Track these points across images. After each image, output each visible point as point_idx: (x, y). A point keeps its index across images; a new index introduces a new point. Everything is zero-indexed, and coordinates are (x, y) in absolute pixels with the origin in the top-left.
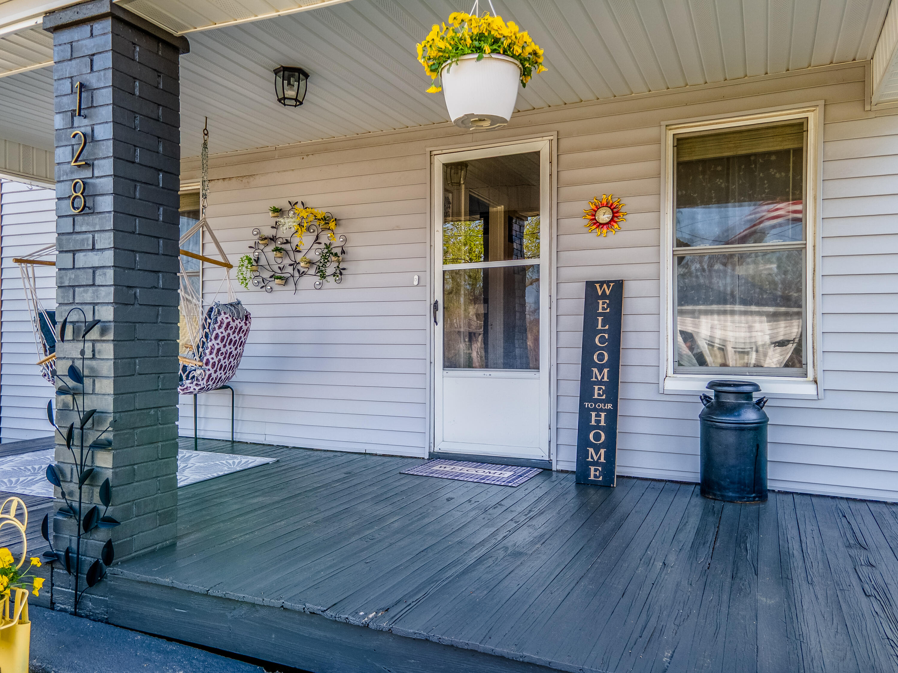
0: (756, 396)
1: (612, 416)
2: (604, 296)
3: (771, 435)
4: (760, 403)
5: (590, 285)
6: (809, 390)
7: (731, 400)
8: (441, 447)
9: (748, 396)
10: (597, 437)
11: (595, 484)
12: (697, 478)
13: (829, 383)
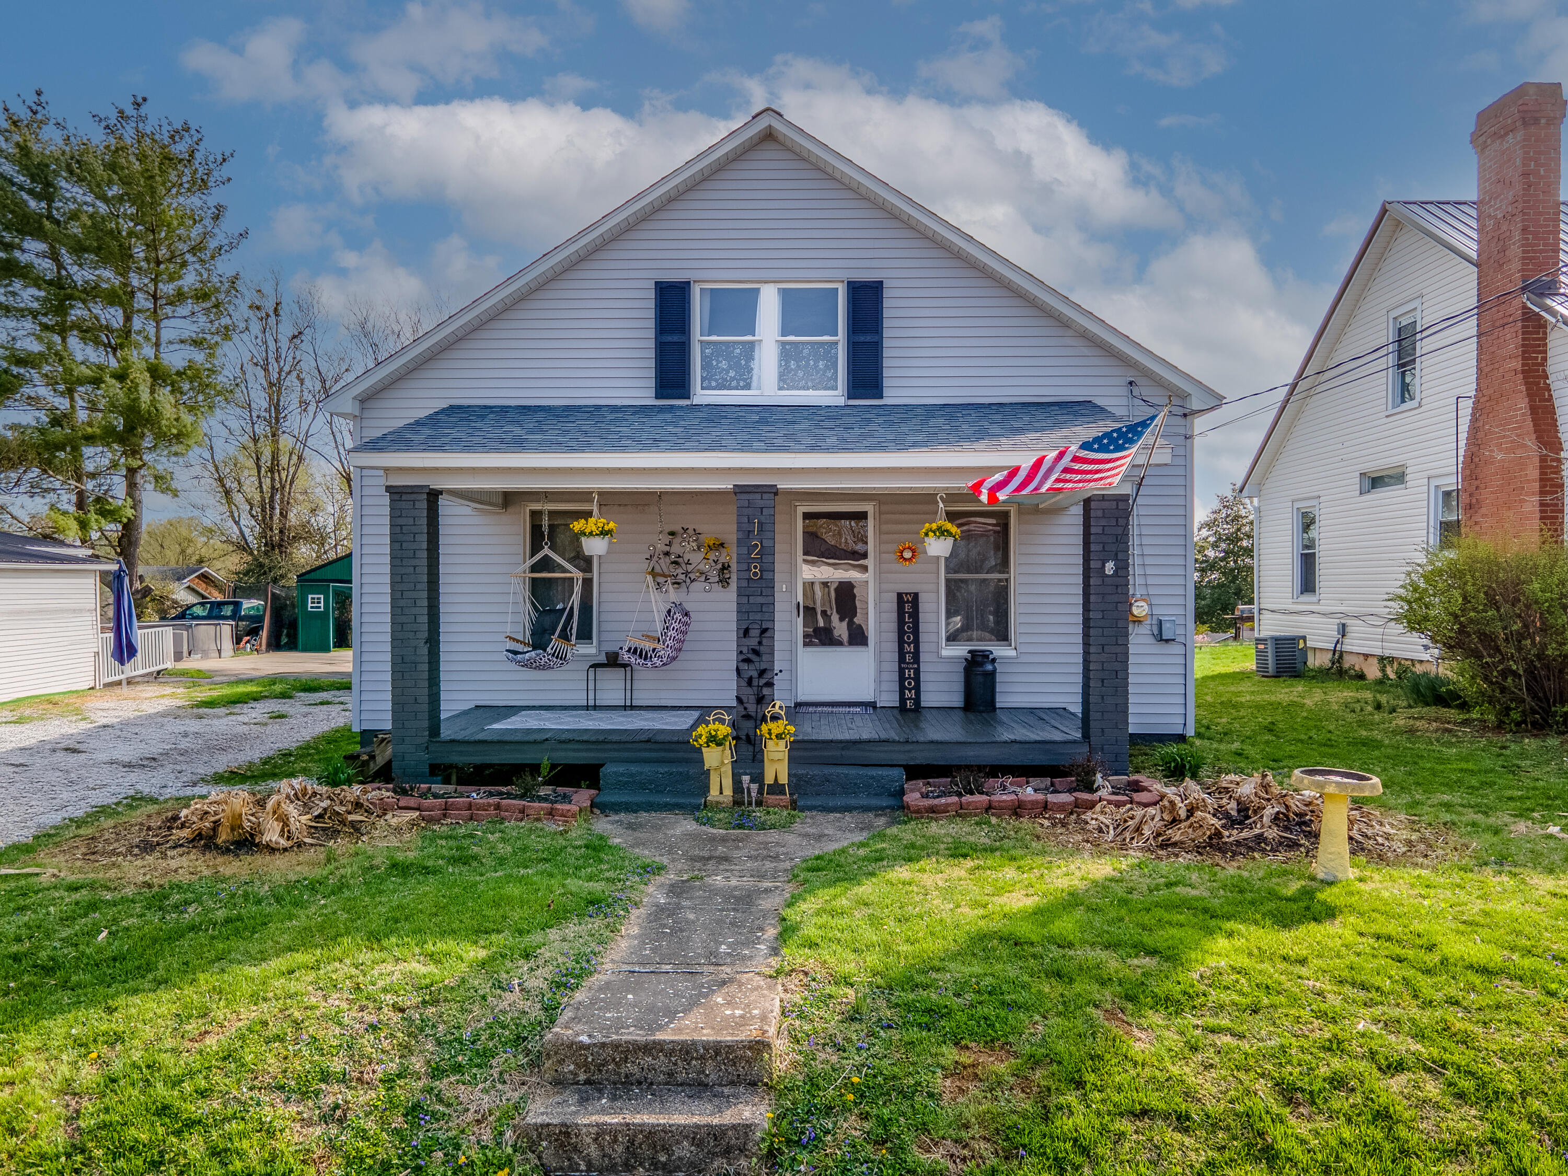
0: (991, 657)
1: (917, 672)
2: (908, 602)
3: (999, 678)
4: (994, 660)
5: (900, 595)
6: (1013, 653)
7: (980, 659)
8: (801, 698)
9: (987, 657)
10: (910, 683)
11: (910, 710)
12: (961, 705)
13: (1022, 649)
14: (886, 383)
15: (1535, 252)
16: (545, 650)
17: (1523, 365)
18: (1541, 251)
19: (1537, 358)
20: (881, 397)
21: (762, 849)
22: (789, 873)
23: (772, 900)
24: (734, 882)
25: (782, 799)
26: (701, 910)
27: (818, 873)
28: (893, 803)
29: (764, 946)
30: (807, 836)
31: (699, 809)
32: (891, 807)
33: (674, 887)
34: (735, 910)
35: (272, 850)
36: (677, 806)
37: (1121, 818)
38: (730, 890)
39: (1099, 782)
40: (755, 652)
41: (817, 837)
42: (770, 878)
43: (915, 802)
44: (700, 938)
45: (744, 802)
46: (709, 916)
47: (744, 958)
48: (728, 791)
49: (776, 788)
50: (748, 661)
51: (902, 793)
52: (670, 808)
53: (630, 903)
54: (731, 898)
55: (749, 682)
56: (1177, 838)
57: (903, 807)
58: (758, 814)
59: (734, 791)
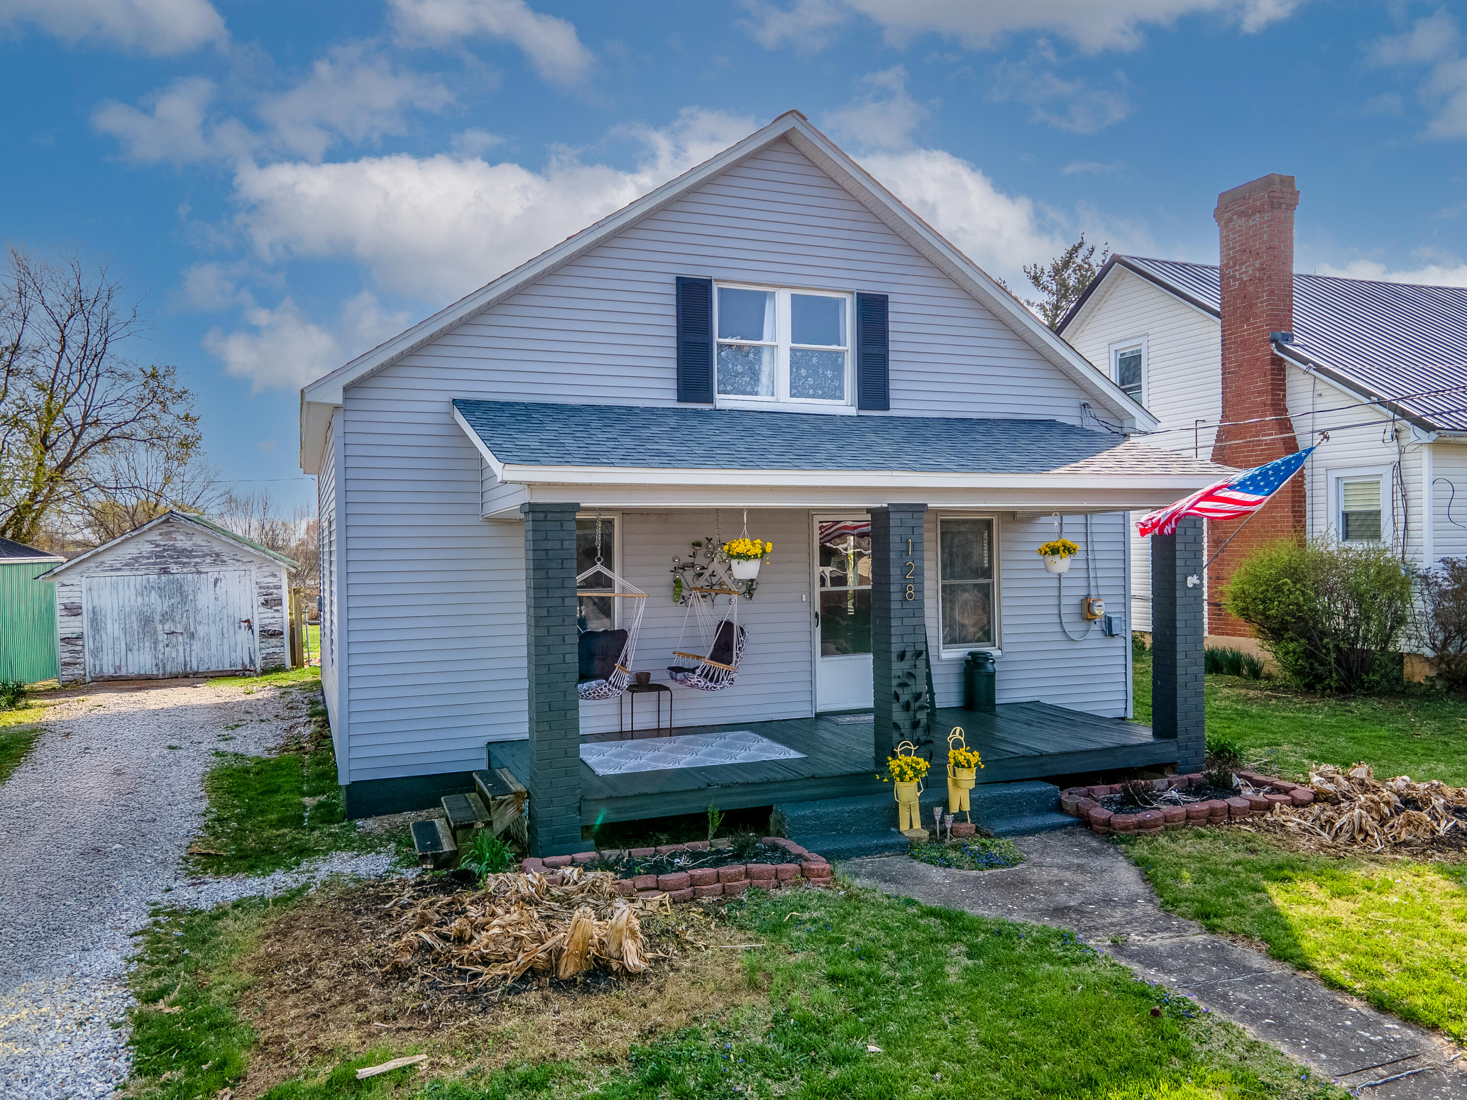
0: (991, 658)
4: (993, 661)
6: (1000, 653)
13: (1006, 649)
14: (892, 395)
15: (1278, 310)
16: (607, 679)
17: (1273, 400)
18: (1282, 310)
19: (1279, 395)
20: (887, 408)
21: (1072, 890)
22: (1184, 922)
23: (1257, 961)
24: (1161, 941)
25: (969, 826)
26: (1234, 987)
27: (1228, 920)
28: (1068, 819)
29: (1390, 1024)
30: (1068, 868)
31: (908, 848)
32: (1070, 824)
33: (1131, 956)
34: (1258, 980)
35: (630, 976)
36: (887, 847)
37: (1318, 818)
38: (1189, 954)
39: (1236, 781)
40: (911, 675)
41: (1081, 868)
42: (1181, 931)
43: (1120, 819)
44: (1321, 1027)
45: (938, 836)
46: (1259, 994)
47: (1412, 1043)
48: (917, 825)
49: (960, 817)
50: (903, 685)
51: (1059, 808)
52: (881, 850)
53: (1159, 987)
54: (1213, 964)
55: (907, 707)
56: (1404, 836)
57: (1085, 823)
58: (976, 847)
59: (924, 824)
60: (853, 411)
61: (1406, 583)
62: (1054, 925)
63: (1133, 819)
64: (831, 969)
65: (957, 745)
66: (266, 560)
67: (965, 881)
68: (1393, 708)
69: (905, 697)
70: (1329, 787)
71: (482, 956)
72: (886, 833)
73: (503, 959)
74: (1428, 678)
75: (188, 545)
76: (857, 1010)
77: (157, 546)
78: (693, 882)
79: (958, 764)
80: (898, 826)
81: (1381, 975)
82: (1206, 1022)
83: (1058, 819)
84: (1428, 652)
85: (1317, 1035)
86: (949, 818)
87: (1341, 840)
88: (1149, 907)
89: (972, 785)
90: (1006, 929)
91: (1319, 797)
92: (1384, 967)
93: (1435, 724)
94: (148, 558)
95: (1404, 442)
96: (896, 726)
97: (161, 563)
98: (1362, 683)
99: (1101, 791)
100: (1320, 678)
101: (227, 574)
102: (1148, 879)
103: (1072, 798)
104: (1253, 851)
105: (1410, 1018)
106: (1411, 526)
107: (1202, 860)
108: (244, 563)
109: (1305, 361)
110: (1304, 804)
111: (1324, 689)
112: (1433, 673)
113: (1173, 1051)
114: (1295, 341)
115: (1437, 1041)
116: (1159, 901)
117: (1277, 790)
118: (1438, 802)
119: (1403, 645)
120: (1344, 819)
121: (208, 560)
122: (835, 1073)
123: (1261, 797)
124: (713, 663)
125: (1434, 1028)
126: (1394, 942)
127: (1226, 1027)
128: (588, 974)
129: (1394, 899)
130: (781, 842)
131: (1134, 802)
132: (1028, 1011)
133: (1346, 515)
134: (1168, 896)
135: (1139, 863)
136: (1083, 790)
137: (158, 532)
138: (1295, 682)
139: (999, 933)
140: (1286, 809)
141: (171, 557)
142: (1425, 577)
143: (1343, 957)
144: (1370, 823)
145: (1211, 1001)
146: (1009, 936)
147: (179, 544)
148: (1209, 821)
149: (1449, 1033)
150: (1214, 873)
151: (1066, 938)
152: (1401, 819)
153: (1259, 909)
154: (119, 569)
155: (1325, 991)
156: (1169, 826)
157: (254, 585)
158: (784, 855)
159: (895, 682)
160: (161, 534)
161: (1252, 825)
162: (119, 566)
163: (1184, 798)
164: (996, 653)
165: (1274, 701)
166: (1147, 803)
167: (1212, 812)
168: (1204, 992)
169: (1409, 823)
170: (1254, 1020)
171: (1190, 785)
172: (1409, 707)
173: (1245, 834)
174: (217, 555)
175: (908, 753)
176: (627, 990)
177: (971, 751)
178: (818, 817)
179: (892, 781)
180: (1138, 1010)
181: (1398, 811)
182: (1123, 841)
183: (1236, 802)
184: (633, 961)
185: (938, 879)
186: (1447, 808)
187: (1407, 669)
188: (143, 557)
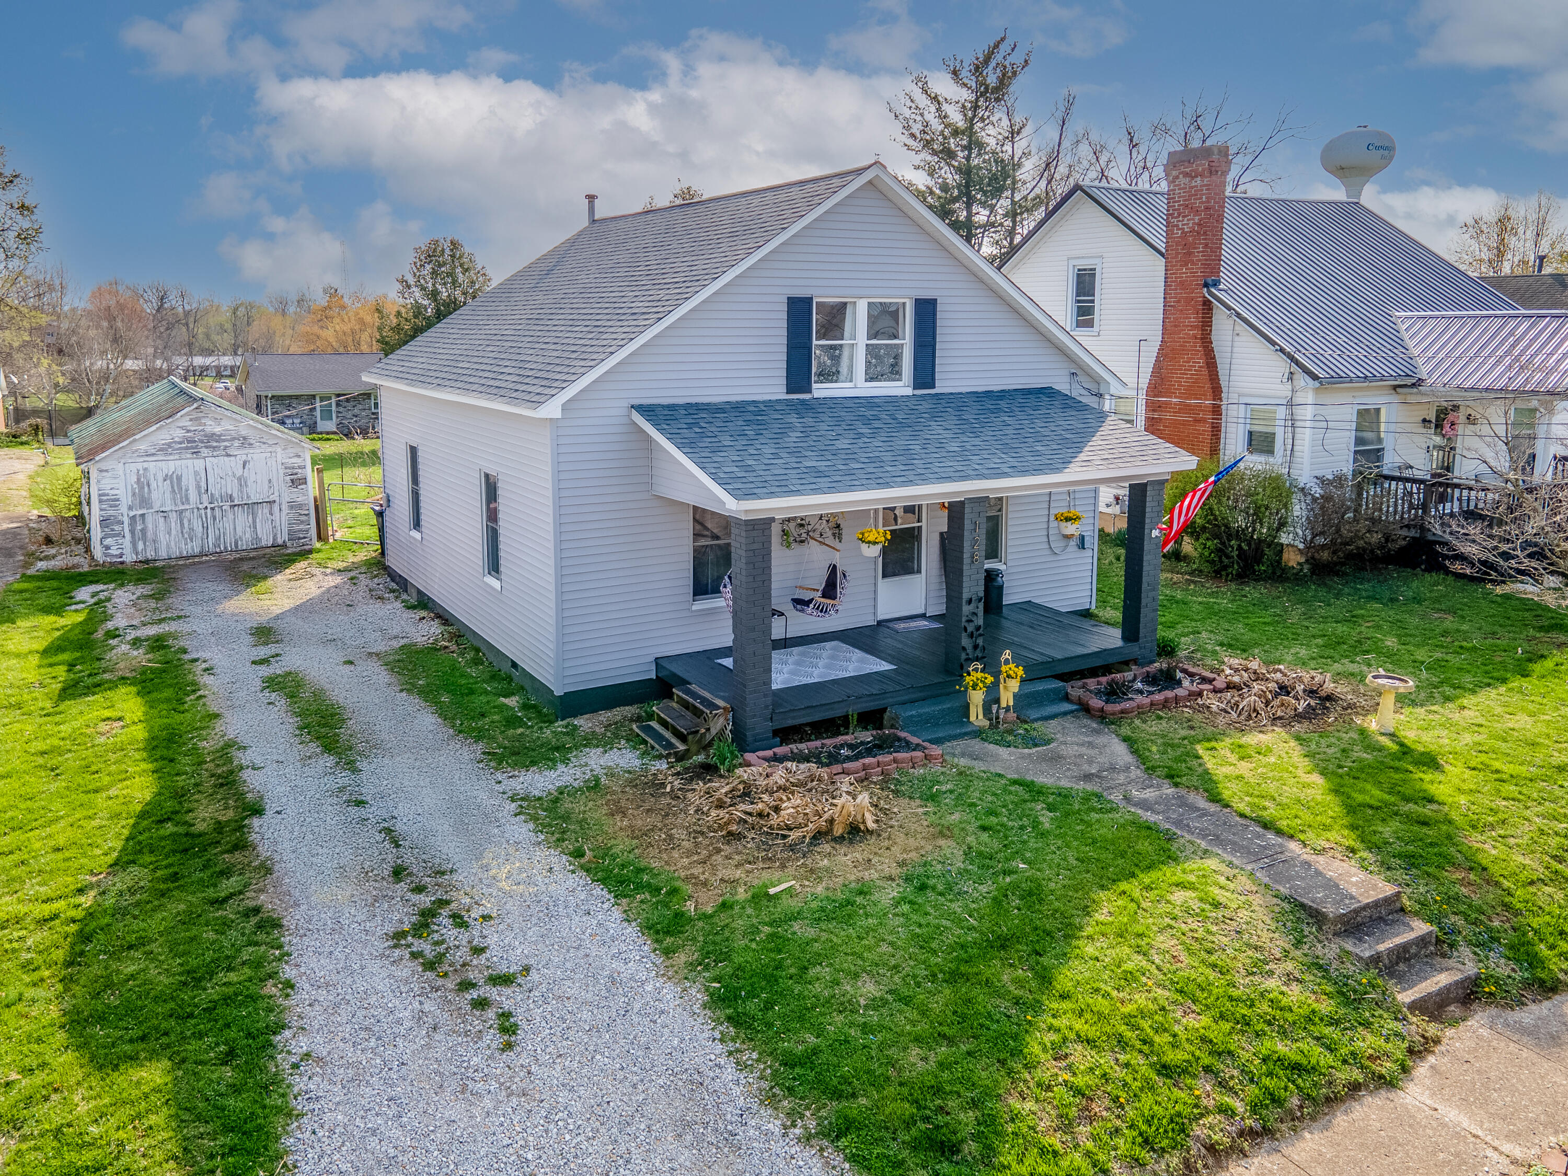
13: (1009, 564)
14: (937, 376)
15: (1210, 260)
17: (1202, 334)
18: (1213, 260)
19: (1207, 330)
20: (934, 387)
21: (1090, 762)
22: (1160, 781)
23: (1202, 803)
24: (1149, 794)
25: (1012, 716)
26: (1192, 819)
27: (1184, 778)
28: (1075, 707)
29: (1270, 836)
30: (1083, 745)
31: (978, 733)
32: (1076, 710)
33: (1135, 805)
34: (1204, 815)
35: (871, 832)
36: (966, 734)
37: (1229, 702)
38: (1165, 801)
39: (1179, 675)
40: (975, 614)
41: (1091, 745)
42: (1159, 787)
43: (1110, 708)
44: (1236, 839)
45: (995, 723)
46: (1205, 823)
47: (1281, 845)
48: (981, 716)
49: (1007, 709)
50: (970, 621)
51: (1067, 698)
52: (962, 736)
53: (1155, 823)
54: (1180, 807)
55: (971, 635)
56: (1279, 714)
57: (1086, 709)
58: (1021, 731)
59: (984, 715)
60: (909, 391)
61: (1289, 493)
62: (1089, 787)
63: (1118, 707)
64: (979, 823)
65: (1007, 662)
66: (291, 441)
67: (1023, 757)
68: (1275, 593)
69: (970, 628)
70: (1236, 679)
71: (786, 825)
72: (962, 724)
73: (799, 827)
74: (1299, 564)
75: (218, 430)
76: (1005, 846)
77: (188, 431)
78: (865, 768)
79: (1009, 676)
80: (968, 718)
81: (1265, 808)
82: (1182, 841)
83: (1067, 707)
84: (1301, 546)
85: (1234, 843)
86: (1002, 712)
87: (1242, 717)
88: (1139, 772)
89: (1016, 690)
90: (1064, 792)
91: (1230, 686)
92: (1267, 804)
93: (1301, 609)
94: (180, 443)
95: (1295, 382)
96: (964, 649)
97: (192, 448)
98: (1254, 571)
99: (1092, 683)
100: (1225, 568)
101: (255, 456)
102: (1135, 752)
103: (1075, 690)
104: (1192, 728)
105: (1279, 832)
106: (1296, 448)
107: (1163, 736)
108: (270, 446)
109: (1229, 308)
110: (1221, 691)
111: (1227, 575)
112: (1303, 560)
113: (1169, 857)
114: (1222, 286)
115: (1293, 846)
116: (1142, 767)
117: (1204, 680)
118: (1300, 688)
119: (1284, 539)
120: (1245, 703)
121: (236, 443)
122: (1008, 880)
123: (1194, 688)
124: (823, 600)
125: (1292, 837)
126: (1272, 788)
127: (1192, 843)
128: (849, 833)
129: (1272, 759)
130: (903, 734)
131: (1117, 694)
132: (1094, 842)
133: (1250, 433)
134: (1149, 764)
135: (1125, 739)
136: (1080, 683)
137: (188, 418)
138: (1206, 568)
139: (1060, 794)
140: (1211, 695)
141: (202, 442)
142: (1303, 489)
143: (1247, 799)
144: (1260, 705)
145: (1181, 829)
146: (1066, 796)
147: (208, 429)
148: (1164, 707)
149: (1299, 840)
150: (1172, 746)
151: (1099, 796)
152: (1276, 702)
153: (1200, 770)
154: (153, 455)
155: (1238, 819)
156: (1141, 712)
157: (280, 466)
158: (908, 746)
159: (964, 619)
160: (191, 420)
161: (1190, 707)
162: (153, 451)
163: (1147, 688)
164: (1001, 567)
165: (1192, 587)
166: (1125, 694)
167: (1166, 700)
168: (1178, 823)
169: (1283, 705)
170: (1204, 837)
171: (1148, 676)
172: (1285, 591)
173: (1186, 715)
174: (245, 438)
175: (976, 670)
176: (873, 840)
177: (1017, 667)
178: (920, 715)
179: (966, 688)
180: (1148, 837)
181: (1276, 695)
182: (1113, 723)
183: (1180, 692)
184: (871, 825)
185: (1006, 756)
186: (1305, 691)
187: (1285, 556)
188: (175, 442)
